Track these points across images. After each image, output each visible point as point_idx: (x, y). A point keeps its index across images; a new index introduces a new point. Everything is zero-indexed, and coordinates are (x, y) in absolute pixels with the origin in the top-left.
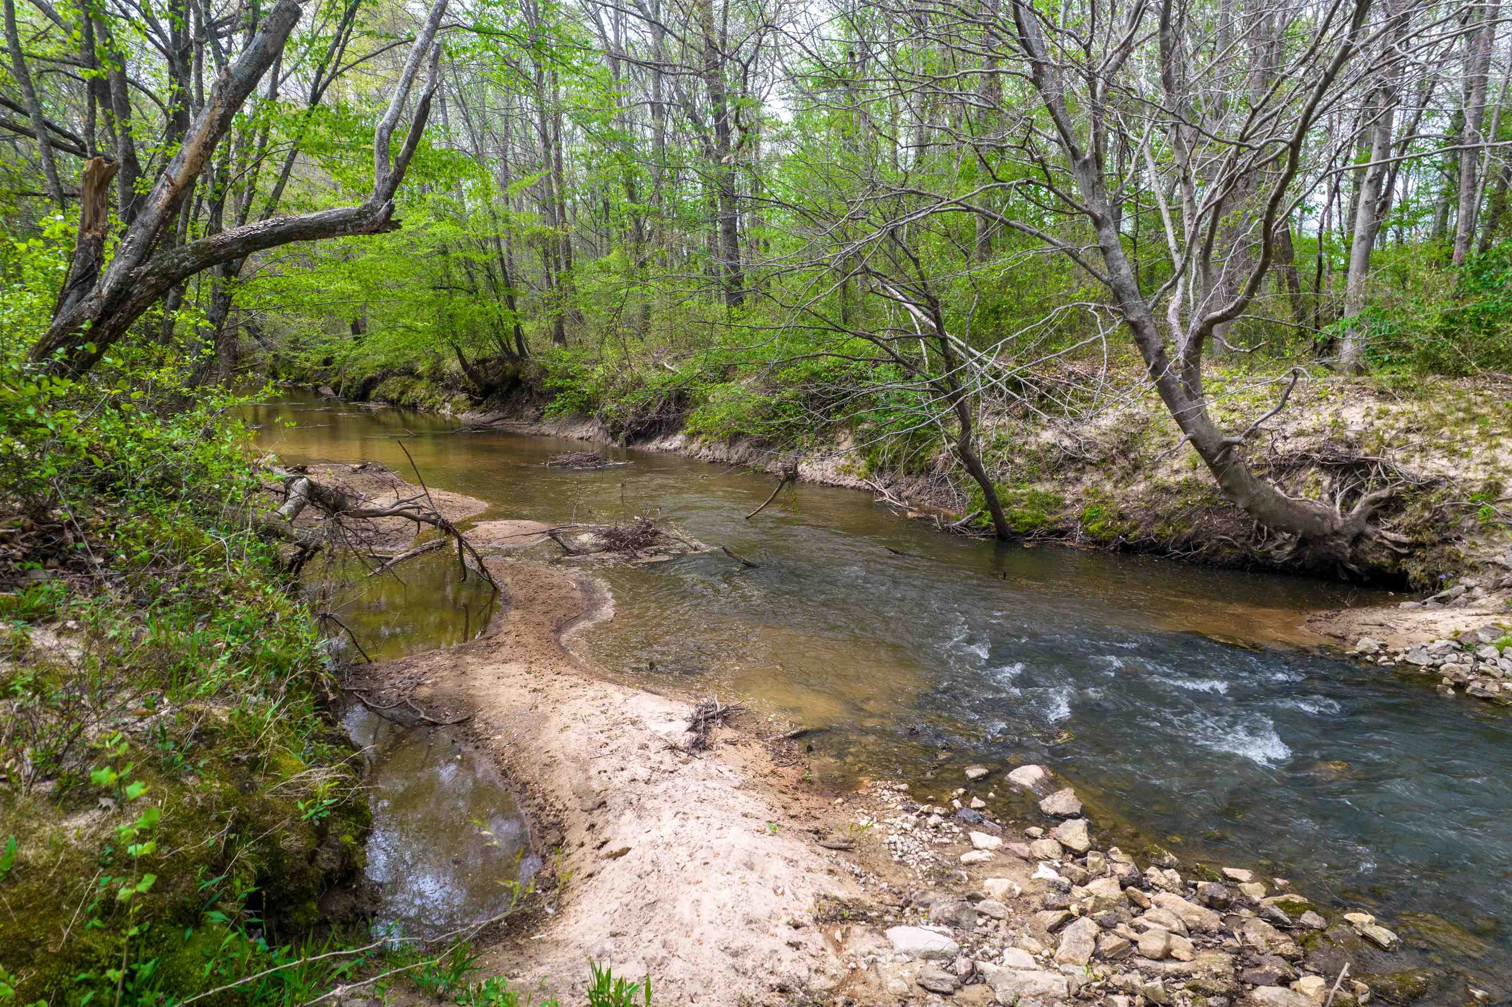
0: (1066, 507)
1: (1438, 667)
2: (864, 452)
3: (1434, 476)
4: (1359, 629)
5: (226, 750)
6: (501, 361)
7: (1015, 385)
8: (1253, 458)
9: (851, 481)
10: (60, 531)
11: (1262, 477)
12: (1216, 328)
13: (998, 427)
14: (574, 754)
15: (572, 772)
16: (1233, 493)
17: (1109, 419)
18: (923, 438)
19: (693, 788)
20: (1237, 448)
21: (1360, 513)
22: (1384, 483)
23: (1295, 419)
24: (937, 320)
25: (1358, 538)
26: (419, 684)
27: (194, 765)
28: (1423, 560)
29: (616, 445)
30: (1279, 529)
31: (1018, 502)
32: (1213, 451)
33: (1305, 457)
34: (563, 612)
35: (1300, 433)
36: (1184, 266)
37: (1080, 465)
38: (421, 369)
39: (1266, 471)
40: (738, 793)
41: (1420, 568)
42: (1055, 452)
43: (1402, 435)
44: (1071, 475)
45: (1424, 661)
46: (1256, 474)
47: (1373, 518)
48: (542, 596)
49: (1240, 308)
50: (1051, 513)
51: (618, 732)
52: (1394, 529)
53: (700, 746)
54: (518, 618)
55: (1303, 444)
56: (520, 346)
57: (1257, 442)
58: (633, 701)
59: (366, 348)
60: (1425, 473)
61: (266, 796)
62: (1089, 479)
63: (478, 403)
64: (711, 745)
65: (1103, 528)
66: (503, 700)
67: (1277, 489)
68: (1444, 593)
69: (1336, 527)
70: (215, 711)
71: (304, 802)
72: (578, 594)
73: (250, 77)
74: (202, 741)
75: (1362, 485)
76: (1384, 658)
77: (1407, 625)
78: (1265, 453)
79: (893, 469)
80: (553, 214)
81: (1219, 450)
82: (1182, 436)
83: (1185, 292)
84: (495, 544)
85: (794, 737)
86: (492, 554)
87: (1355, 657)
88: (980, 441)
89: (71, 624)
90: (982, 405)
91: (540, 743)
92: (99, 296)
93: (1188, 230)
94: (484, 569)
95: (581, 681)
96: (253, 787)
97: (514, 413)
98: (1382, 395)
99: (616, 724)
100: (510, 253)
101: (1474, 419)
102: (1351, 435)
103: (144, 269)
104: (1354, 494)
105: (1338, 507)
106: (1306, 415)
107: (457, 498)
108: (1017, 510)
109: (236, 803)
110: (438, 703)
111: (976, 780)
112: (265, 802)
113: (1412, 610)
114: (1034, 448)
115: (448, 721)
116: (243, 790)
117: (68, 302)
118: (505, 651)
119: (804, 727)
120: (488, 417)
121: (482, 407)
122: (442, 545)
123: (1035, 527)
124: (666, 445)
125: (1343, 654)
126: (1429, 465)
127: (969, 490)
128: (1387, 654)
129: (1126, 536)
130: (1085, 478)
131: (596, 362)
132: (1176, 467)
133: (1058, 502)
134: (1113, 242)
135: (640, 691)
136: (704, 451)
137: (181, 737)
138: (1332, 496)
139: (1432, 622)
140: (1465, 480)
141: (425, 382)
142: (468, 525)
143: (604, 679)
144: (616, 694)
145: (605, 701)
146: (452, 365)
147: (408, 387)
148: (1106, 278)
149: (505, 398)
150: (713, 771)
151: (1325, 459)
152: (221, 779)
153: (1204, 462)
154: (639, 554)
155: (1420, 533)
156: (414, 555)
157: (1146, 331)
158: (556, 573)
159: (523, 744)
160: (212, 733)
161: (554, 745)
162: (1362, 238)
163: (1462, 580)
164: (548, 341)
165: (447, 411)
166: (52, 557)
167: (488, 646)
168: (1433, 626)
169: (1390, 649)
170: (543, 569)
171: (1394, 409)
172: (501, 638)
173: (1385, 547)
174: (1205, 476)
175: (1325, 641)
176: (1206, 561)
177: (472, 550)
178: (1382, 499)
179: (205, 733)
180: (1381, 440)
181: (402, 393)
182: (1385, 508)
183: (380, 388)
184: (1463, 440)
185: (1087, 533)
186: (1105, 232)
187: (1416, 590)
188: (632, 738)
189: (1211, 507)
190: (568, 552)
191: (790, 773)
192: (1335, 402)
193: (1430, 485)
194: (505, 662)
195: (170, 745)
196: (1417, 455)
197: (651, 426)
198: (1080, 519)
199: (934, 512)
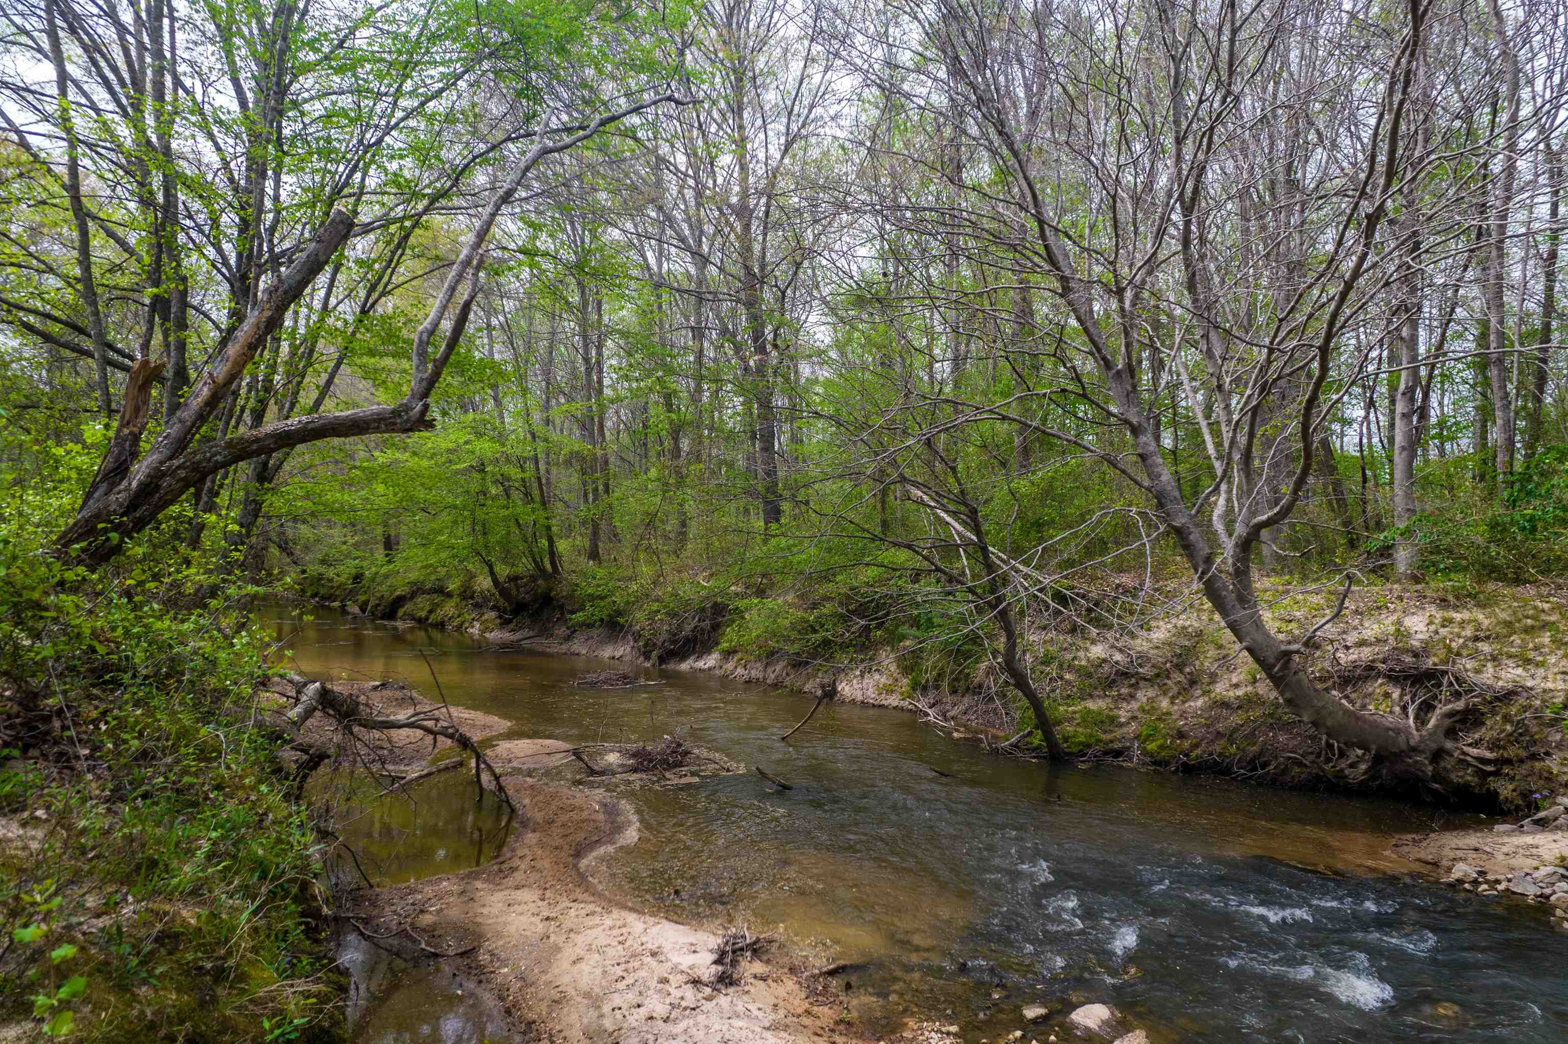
0: (1121, 725)
1: (1548, 897)
2: (906, 670)
3: (1510, 686)
4: (1452, 855)
5: (190, 957)
6: (533, 578)
7: (1061, 599)
8: (1315, 669)
9: (893, 701)
10: (47, 719)
11: (1327, 690)
12: (1265, 533)
13: (1045, 642)
14: (587, 989)
15: (582, 1009)
16: (1297, 706)
17: (1161, 633)
18: (967, 655)
19: (717, 1027)
20: (1296, 658)
21: (1436, 727)
22: (1457, 695)
23: (1355, 628)
24: (978, 533)
25: (1438, 755)
26: (422, 911)
27: (150, 973)
28: (1512, 779)
29: (648, 665)
30: (1350, 745)
31: (1070, 720)
32: (1272, 660)
33: (1370, 668)
34: (583, 835)
35: (1362, 643)
36: (1225, 472)
37: (1133, 681)
38: (451, 587)
39: (1330, 683)
40: (768, 1035)
41: (1511, 787)
42: (1106, 668)
43: (1470, 644)
44: (1124, 691)
45: (1531, 891)
46: (1319, 686)
47: (1451, 733)
48: (564, 818)
49: (1286, 511)
50: (1105, 732)
51: (637, 964)
52: (1476, 744)
53: (726, 980)
54: (534, 841)
55: (1366, 654)
56: (553, 563)
57: (1318, 653)
58: (654, 930)
59: (398, 564)
60: (1500, 683)
61: (228, 1012)
62: (1144, 695)
63: (507, 622)
64: (739, 980)
65: (1162, 747)
66: (512, 929)
67: (1344, 701)
68: (1541, 814)
69: (1412, 743)
70: (184, 913)
71: (270, 1019)
72: (601, 817)
73: (299, 282)
74: (163, 945)
75: (1435, 697)
76: (1485, 887)
77: (1505, 849)
78: (1327, 664)
79: (937, 687)
80: (592, 434)
81: (1278, 660)
82: (1238, 646)
83: (1229, 500)
84: (515, 764)
85: (832, 973)
86: (511, 774)
87: (1451, 886)
88: (1028, 656)
89: (40, 813)
90: (1027, 619)
91: (549, 977)
92: (127, 489)
93: (1227, 436)
94: (501, 789)
95: (599, 909)
96: (214, 1000)
97: (545, 632)
98: (1443, 603)
99: (634, 955)
100: (548, 472)
101: (1545, 626)
102: (1416, 644)
103: (176, 463)
104: (1427, 707)
105: (1411, 721)
106: (1367, 624)
107: (479, 717)
108: (1069, 728)
109: (191, 1019)
110: (442, 932)
111: (1035, 1021)
112: (226, 1019)
113: (1509, 834)
114: (1083, 663)
115: (451, 952)
116: (202, 1004)
117: (96, 495)
118: (519, 876)
119: (842, 962)
120: (518, 636)
121: (511, 626)
122: (461, 764)
123: (1089, 746)
124: (700, 664)
125: (1437, 882)
126: (1503, 674)
127: (1017, 708)
128: (1487, 882)
129: (1187, 755)
130: (1139, 694)
131: (630, 579)
132: (1235, 681)
133: (1113, 720)
134: (1151, 448)
135: (664, 921)
136: (740, 671)
137: (141, 940)
138: (1404, 708)
139: (1532, 846)
140: (1545, 691)
141: (456, 599)
142: (489, 743)
143: (624, 907)
144: (636, 923)
145: (624, 930)
146: (484, 583)
147: (438, 605)
148: (1146, 484)
149: (535, 616)
150: (740, 1008)
151: (1391, 670)
152: (179, 990)
153: (1264, 675)
154: (668, 775)
155: (1505, 748)
156: (429, 774)
157: (1191, 537)
158: (578, 795)
159: (531, 978)
160: (177, 935)
161: (565, 979)
162: (1403, 448)
163: (1559, 799)
164: (583, 559)
165: (475, 630)
166: (34, 746)
167: (500, 871)
168: (1534, 851)
169: (1490, 877)
170: (565, 790)
171: (1458, 616)
172: (516, 862)
173: (1469, 765)
174: (1265, 689)
175: (1417, 867)
176: (1274, 781)
177: (490, 768)
178: (1458, 712)
179: (169, 937)
180: (1450, 649)
181: (431, 612)
182: (1463, 721)
183: (408, 607)
184: (1536, 649)
185: (1145, 753)
186: (1143, 439)
187: (1510, 812)
188: (653, 969)
189: (1275, 723)
190: (592, 772)
191: (826, 1014)
192: (1395, 611)
193: (1509, 696)
194: (517, 888)
195: (126, 949)
196: (1489, 665)
197: (685, 644)
198: (1137, 737)
199: (982, 732)
